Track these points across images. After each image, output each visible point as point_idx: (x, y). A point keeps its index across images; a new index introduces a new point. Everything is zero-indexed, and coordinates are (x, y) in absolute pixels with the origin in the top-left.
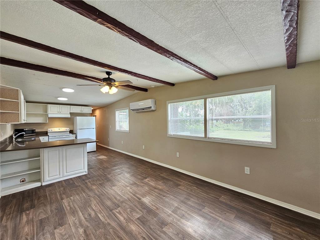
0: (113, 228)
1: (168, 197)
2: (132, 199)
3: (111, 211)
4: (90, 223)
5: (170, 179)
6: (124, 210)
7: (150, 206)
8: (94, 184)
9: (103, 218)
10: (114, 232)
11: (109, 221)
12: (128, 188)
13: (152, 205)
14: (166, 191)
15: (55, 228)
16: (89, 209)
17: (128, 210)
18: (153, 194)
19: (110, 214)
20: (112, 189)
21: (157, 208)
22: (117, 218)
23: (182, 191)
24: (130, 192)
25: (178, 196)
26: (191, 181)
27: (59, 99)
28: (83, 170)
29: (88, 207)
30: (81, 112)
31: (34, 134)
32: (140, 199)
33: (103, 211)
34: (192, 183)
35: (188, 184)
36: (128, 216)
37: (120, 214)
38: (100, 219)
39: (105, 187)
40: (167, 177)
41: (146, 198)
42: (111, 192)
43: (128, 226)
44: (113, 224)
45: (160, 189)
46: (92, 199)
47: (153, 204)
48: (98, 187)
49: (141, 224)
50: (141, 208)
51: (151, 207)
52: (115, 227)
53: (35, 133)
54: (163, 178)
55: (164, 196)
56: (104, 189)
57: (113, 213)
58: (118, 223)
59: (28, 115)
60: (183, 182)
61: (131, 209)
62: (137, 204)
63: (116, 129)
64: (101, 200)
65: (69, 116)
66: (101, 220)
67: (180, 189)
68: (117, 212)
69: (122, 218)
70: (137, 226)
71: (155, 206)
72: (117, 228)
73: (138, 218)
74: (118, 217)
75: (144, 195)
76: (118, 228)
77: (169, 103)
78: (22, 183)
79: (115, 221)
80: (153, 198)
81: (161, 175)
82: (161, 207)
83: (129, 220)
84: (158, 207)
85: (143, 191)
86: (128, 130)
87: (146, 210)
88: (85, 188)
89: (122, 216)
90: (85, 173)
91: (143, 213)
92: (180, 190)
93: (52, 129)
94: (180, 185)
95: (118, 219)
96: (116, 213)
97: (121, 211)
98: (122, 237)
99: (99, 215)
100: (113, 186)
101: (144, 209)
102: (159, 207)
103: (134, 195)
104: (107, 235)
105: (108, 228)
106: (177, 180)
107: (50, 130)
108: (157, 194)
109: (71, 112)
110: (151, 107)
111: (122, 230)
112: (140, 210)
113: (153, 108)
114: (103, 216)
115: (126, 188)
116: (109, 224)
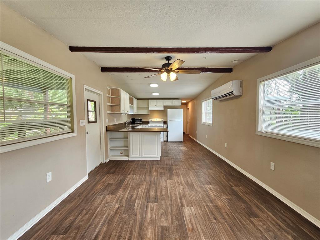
0: (135, 221)
1: (221, 223)
2: (174, 201)
3: (148, 203)
4: (126, 203)
5: (246, 199)
6: (158, 209)
7: (186, 220)
8: (156, 171)
9: (137, 205)
10: (133, 224)
11: (138, 211)
12: (181, 187)
13: (191, 221)
14: (224, 214)
15: (108, 195)
16: (136, 191)
17: (162, 211)
18: (203, 208)
19: (144, 205)
20: (166, 181)
21: (193, 229)
22: (146, 212)
23: (253, 228)
24: (179, 193)
25: (240, 231)
26: (287, 220)
27: (153, 94)
28: (156, 156)
29: (136, 189)
30: (172, 105)
31: (141, 123)
32: (182, 205)
33: (142, 198)
34: (288, 225)
35: (277, 223)
36: (156, 217)
37: (151, 210)
38: (134, 205)
39: (162, 177)
40: (241, 195)
41: (191, 208)
42: (163, 184)
43: (147, 228)
44: (139, 217)
45: (217, 206)
46: (145, 183)
47: (193, 221)
48: (158, 174)
49: (160, 235)
50: (174, 217)
51: (187, 223)
52: (138, 220)
53: (142, 121)
54: (235, 193)
55: (215, 219)
56: (160, 178)
57: (147, 206)
58: (142, 218)
59: (138, 108)
60: (266, 214)
61: (165, 211)
62: (175, 209)
63: (202, 122)
64: (150, 187)
65: (163, 109)
66: (134, 207)
67: (252, 222)
68: (151, 207)
69: (149, 215)
70: (154, 235)
71: (192, 224)
72: (137, 222)
73: (162, 227)
74: (148, 212)
75: (190, 204)
76: (138, 224)
77: (261, 82)
78: (121, 155)
79: (142, 215)
80: (198, 212)
81: (235, 188)
82: (200, 231)
83: (153, 222)
84: (195, 228)
85: (194, 198)
86: (212, 123)
87: (178, 223)
88: (148, 171)
89: (151, 213)
90: (158, 159)
91: (172, 224)
92: (251, 226)
93: (152, 119)
94: (256, 216)
95: (146, 214)
96: (149, 207)
97: (155, 208)
98: (133, 236)
99: (137, 201)
100: (170, 178)
101: (178, 220)
102: (196, 230)
103: (180, 198)
104: (126, 224)
105: (133, 217)
106: (257, 206)
107: (151, 120)
108: (207, 211)
109: (165, 105)
110: (233, 92)
111: (139, 227)
112: (172, 218)
113: (236, 93)
114: (138, 204)
115: (179, 186)
116: (136, 214)
